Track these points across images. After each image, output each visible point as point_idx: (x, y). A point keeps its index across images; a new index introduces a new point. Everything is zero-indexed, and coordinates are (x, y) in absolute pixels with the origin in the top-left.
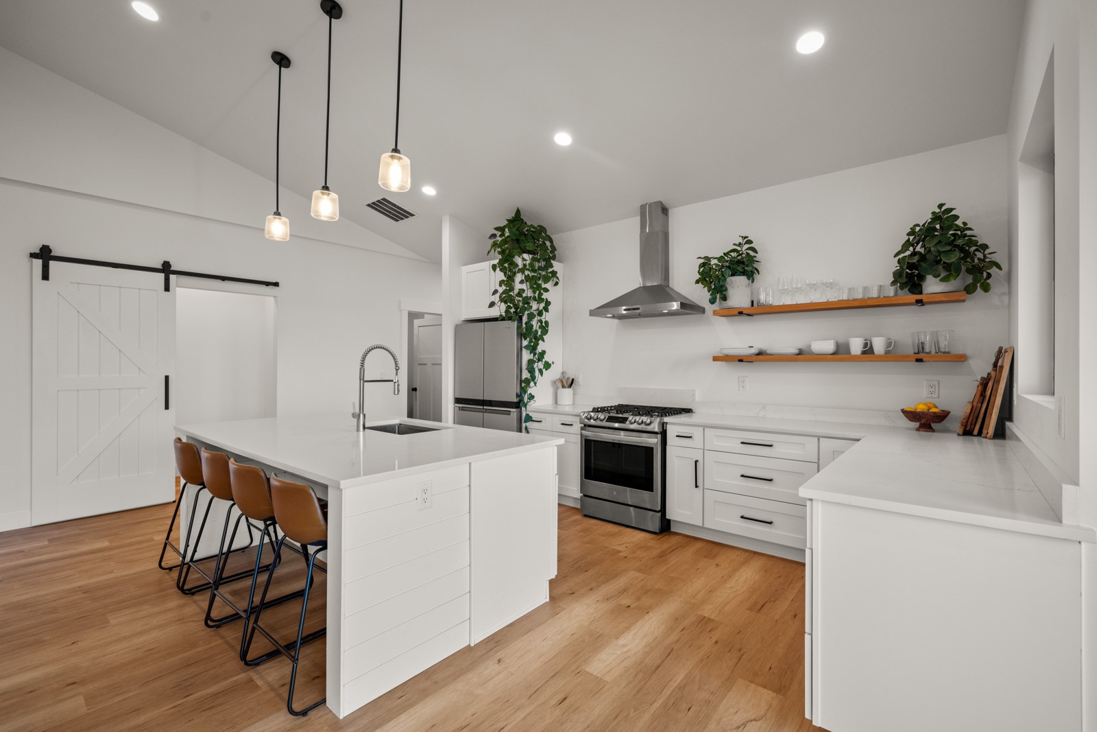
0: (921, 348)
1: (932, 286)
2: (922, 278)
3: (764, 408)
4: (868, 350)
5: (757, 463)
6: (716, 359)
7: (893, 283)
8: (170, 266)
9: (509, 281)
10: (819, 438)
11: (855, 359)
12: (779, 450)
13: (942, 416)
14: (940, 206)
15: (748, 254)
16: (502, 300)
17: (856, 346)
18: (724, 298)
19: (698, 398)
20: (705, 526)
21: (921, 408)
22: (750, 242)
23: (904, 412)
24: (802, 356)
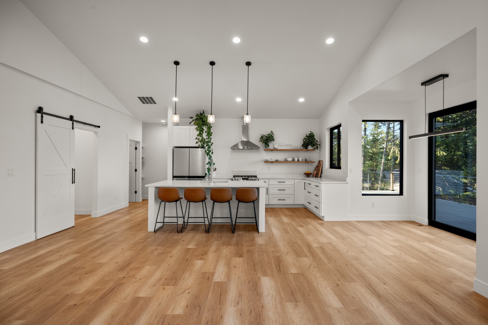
0: (306, 160)
1: (310, 147)
2: (308, 146)
3: (275, 174)
4: (298, 161)
5: (282, 186)
6: (265, 162)
7: (302, 146)
8: (73, 118)
9: (200, 134)
10: (294, 179)
11: (296, 162)
12: (286, 183)
13: (311, 174)
14: (311, 132)
15: (272, 135)
16: (201, 141)
17: (296, 159)
18: (268, 146)
19: (257, 173)
20: (269, 204)
21: (308, 172)
22: (272, 132)
23: (305, 173)
24: (286, 161)
